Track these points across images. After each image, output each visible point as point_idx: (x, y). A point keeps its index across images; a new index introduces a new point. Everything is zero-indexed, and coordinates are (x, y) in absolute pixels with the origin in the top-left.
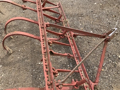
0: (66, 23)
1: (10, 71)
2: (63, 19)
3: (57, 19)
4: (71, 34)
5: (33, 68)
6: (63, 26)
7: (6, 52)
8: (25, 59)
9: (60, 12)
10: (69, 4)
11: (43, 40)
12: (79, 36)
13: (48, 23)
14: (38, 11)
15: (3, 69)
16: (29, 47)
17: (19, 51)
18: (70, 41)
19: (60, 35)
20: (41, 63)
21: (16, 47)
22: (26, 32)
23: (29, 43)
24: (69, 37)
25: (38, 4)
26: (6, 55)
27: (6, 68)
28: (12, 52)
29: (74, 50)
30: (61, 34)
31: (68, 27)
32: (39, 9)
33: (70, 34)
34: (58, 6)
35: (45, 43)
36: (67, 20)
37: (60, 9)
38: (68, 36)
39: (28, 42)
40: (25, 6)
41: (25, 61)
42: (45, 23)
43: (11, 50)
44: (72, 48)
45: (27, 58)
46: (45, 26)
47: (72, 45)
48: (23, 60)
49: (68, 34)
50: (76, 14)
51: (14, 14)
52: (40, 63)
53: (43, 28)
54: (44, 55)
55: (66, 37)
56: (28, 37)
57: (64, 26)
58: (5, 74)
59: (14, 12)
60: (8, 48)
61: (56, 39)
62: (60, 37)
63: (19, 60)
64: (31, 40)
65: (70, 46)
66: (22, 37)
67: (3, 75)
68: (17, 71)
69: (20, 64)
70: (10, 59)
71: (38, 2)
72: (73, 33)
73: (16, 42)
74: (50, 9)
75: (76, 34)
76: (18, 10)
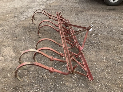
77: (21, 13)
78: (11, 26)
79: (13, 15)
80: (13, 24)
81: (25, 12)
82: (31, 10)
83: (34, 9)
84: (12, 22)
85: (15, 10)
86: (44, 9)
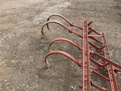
0: (108, 55)
1: (44, 84)
2: (105, 50)
3: (99, 49)
4: (112, 68)
5: (65, 89)
6: (104, 57)
7: (44, 65)
8: (60, 77)
9: (103, 42)
10: (112, 35)
11: (85, 67)
12: (119, 72)
13: (93, 52)
14: (84, 38)
15: (38, 80)
16: (65, 67)
17: (56, 67)
18: (110, 75)
19: (100, 66)
20: (74, 88)
21: (53, 63)
22: (65, 51)
23: (66, 63)
24: (110, 71)
25: (85, 31)
26: (43, 68)
27: (41, 80)
28: (49, 67)
29: (113, 86)
30: (102, 65)
31: (109, 59)
32: (85, 35)
33: (110, 68)
34: (101, 36)
35: (86, 71)
36: (109, 52)
37: (103, 39)
38: (108, 69)
39: (65, 61)
40: (72, 30)
41: (59, 79)
42: (90, 51)
43: (49, 64)
44: (111, 84)
45: (61, 77)
46: (89, 53)
47: (112, 81)
48: (58, 78)
49: (109, 67)
50: (119, 48)
51: (58, 33)
52: (72, 87)
53: (87, 55)
54: (85, 83)
55: (106, 69)
56: (66, 57)
57: (106, 58)
58: (38, 85)
59: (58, 31)
60: (48, 62)
61: (95, 68)
62: (99, 67)
63: (54, 76)
64: (68, 60)
65: (109, 81)
66: (61, 55)
67: (36, 86)
68: (50, 87)
69: (54, 80)
70: (47, 73)
71: (85, 29)
72: (114, 68)
73: (54, 58)
74: (94, 37)
75: (117, 69)
76: (62, 30)
77: (38, 12)
78: (18, 34)
79: (27, 14)
80: (22, 31)
81: (43, 11)
82: (51, 8)
83: (56, 6)
84: (22, 26)
85: (33, 7)
86: (68, 7)
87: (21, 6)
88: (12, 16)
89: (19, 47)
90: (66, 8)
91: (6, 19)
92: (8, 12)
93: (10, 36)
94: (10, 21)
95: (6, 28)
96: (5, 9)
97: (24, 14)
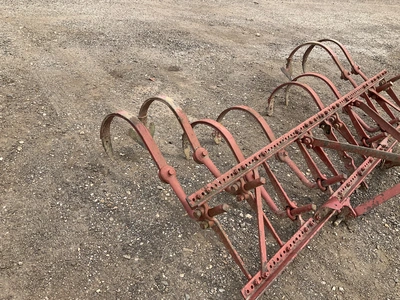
78: (238, 59)
79: (273, 38)
84: (252, 51)
85: (292, 30)
86: (377, 59)
87: (266, 21)
88: (240, 30)
89: (231, 76)
90: (369, 58)
91: (226, 30)
92: (235, 21)
93: (223, 56)
94: (232, 36)
95: (220, 44)
96: (230, 14)
97: (266, 36)
